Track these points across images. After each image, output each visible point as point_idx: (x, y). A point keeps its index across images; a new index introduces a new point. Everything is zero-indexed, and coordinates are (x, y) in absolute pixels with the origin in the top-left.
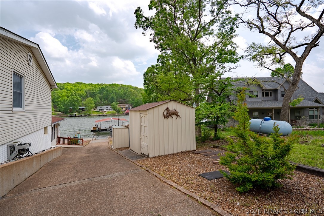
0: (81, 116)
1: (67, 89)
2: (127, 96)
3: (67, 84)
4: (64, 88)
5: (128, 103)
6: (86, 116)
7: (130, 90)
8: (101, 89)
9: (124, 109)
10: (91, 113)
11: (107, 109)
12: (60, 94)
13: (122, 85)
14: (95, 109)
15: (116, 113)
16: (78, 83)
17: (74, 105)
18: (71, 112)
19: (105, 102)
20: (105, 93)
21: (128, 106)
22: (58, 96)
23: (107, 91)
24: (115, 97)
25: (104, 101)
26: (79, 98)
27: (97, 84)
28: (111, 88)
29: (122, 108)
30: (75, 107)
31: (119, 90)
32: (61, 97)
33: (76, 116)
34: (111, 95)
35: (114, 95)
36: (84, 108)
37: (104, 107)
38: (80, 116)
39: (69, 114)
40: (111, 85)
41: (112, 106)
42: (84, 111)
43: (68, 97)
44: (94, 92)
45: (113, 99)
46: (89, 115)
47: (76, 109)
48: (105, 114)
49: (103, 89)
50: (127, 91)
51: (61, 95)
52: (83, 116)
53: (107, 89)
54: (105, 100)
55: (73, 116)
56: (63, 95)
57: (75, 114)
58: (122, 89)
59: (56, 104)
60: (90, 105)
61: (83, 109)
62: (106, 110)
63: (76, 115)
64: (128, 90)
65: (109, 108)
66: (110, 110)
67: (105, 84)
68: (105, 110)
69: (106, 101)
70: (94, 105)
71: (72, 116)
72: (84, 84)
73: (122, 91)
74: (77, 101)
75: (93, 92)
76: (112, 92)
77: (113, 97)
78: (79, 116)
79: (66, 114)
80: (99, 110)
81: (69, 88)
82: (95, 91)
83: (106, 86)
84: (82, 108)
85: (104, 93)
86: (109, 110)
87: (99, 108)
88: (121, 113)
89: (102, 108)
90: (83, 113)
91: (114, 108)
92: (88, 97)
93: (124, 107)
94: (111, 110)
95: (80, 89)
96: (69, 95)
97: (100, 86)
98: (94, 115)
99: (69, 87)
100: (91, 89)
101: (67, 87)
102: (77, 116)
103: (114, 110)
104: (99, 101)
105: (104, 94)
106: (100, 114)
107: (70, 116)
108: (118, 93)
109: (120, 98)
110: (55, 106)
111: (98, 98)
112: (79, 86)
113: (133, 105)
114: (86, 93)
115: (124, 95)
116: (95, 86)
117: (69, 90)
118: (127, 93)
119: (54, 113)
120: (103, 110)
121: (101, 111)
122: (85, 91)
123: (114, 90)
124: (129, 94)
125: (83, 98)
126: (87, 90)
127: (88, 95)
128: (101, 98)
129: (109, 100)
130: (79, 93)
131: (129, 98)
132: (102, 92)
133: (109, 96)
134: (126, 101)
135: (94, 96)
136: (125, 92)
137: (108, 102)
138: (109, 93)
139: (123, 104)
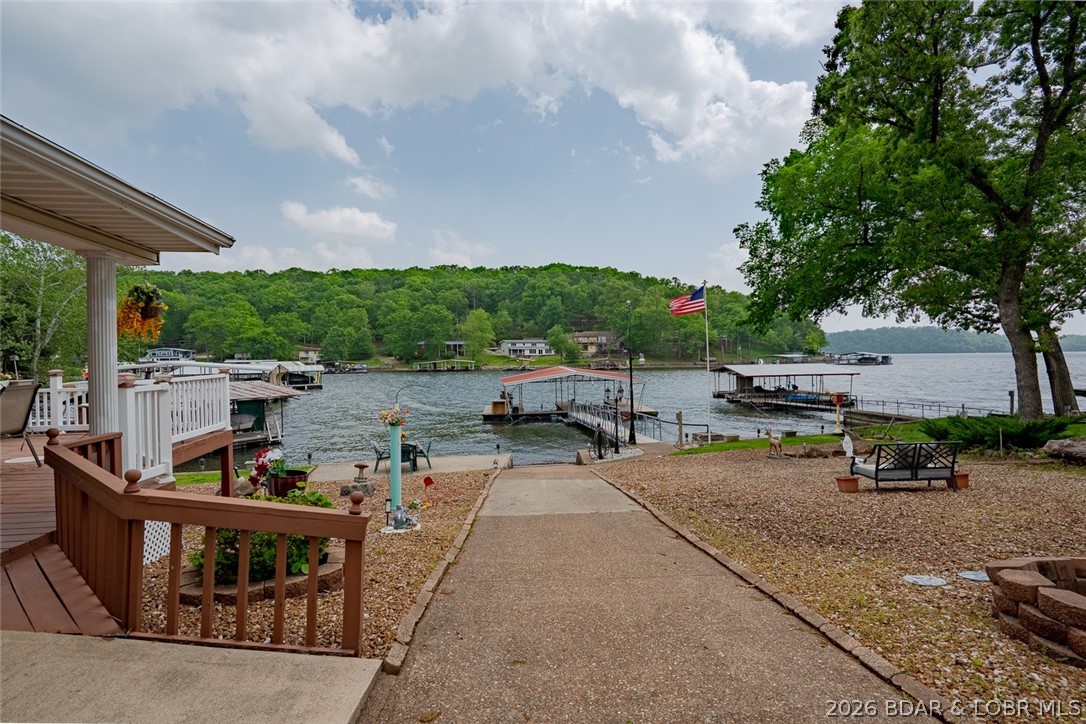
0: (452, 370)
1: (411, 286)
2: (602, 306)
3: (413, 271)
4: (402, 285)
5: (604, 330)
6: (466, 370)
7: (613, 282)
8: (516, 284)
9: (592, 350)
10: (481, 361)
11: (533, 348)
12: (391, 302)
13: (581, 268)
15: (564, 363)
16: (444, 267)
17: (429, 334)
18: (419, 358)
19: (526, 325)
20: (528, 297)
21: (604, 338)
22: (387, 307)
23: (533, 288)
24: (561, 308)
26: (445, 312)
27: (502, 269)
28: (548, 279)
29: (585, 347)
30: (435, 342)
31: (571, 284)
32: (394, 311)
33: (436, 371)
34: (548, 302)
35: (556, 301)
36: (460, 346)
37: (523, 341)
38: (449, 370)
39: (417, 366)
40: (546, 268)
41: (551, 339)
42: (461, 354)
43: (414, 309)
44: (492, 295)
45: (553, 314)
46: (478, 369)
47: (436, 346)
48: (528, 367)
49: (521, 283)
50: (601, 288)
51: (394, 305)
52: (458, 371)
53: (533, 282)
54: (527, 320)
55: (426, 371)
56: (400, 305)
57: (435, 364)
58: (583, 282)
59: (381, 331)
60: (479, 334)
61: (458, 351)
62: (531, 351)
63: (435, 367)
64: (604, 285)
65: (541, 345)
66: (544, 353)
67: (526, 269)
68: (527, 353)
69: (532, 322)
70: (491, 336)
71: (423, 371)
72: (463, 269)
73: (581, 289)
74: (441, 320)
75: (488, 292)
76: (549, 292)
77: (556, 308)
78: (445, 371)
79: (407, 362)
80: (507, 353)
81: (418, 282)
82: (494, 291)
83: (532, 272)
84: (455, 346)
85: (524, 294)
86: (540, 352)
87: (506, 346)
88: (583, 363)
89: (519, 346)
90: (458, 361)
91: (557, 346)
92: (471, 307)
93: (592, 344)
94: (547, 351)
95: (451, 285)
96: (418, 304)
97: (510, 275)
98: (491, 367)
99: (417, 280)
100: (483, 285)
101: (413, 278)
102: (440, 371)
103: (558, 352)
104: (507, 322)
105: (524, 300)
106: (511, 367)
107: (420, 371)
108: (570, 294)
109: (576, 313)
110: (378, 339)
111: (505, 313)
112: (446, 277)
113: (623, 334)
114: (469, 296)
115: (590, 302)
116: (494, 273)
117: (417, 290)
118: (601, 294)
119: (373, 360)
120: (520, 351)
121: (513, 356)
122: (465, 291)
123: (557, 284)
124: (609, 299)
125: (460, 311)
126: (472, 288)
127: (475, 302)
128: (513, 313)
129: (539, 318)
130: (445, 298)
131: (610, 312)
132: (517, 293)
133: (540, 306)
134: (597, 323)
135: (492, 309)
136: (594, 292)
137: (536, 327)
138: (542, 295)
139: (588, 333)
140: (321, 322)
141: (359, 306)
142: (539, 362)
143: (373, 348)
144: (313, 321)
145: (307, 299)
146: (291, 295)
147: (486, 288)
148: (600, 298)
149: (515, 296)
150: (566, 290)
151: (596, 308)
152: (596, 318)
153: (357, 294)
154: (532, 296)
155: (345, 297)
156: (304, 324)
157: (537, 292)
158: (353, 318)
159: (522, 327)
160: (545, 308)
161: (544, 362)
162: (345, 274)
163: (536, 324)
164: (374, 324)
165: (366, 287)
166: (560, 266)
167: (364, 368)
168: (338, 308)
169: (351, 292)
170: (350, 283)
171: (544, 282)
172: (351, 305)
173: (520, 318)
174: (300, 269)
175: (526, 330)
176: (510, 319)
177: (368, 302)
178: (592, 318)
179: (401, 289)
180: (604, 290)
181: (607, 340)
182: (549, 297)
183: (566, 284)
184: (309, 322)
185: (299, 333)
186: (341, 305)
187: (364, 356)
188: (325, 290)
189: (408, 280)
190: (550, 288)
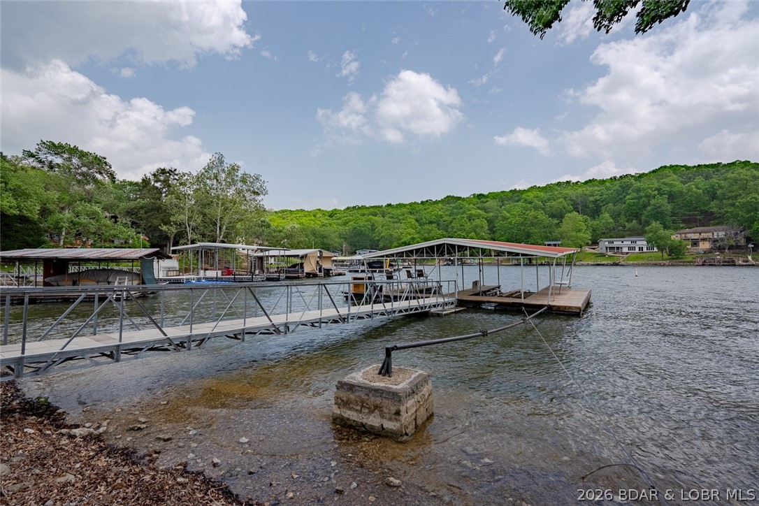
1: (526, 200)
2: (721, 200)
3: (533, 190)
5: (723, 225)
8: (619, 188)
11: (633, 245)
12: (505, 213)
13: (700, 166)
14: (594, 249)
15: (666, 260)
16: (559, 184)
20: (633, 199)
21: (721, 233)
22: (502, 216)
23: (638, 190)
24: (667, 206)
25: (627, 224)
27: (611, 178)
28: (656, 181)
29: (696, 242)
31: (684, 183)
32: (508, 219)
34: (653, 202)
35: (663, 201)
37: (622, 239)
40: (655, 171)
41: (650, 235)
44: (597, 200)
45: (658, 213)
48: (622, 263)
49: (626, 188)
51: (508, 215)
53: (639, 184)
54: (629, 221)
56: (513, 215)
58: (699, 179)
60: (574, 234)
62: (630, 248)
65: (642, 243)
66: (645, 250)
67: (636, 175)
68: (625, 250)
69: (634, 222)
70: (590, 236)
72: (576, 183)
73: (698, 186)
75: (592, 199)
76: (656, 192)
77: (659, 207)
80: (604, 251)
82: (598, 197)
85: (628, 197)
86: (641, 249)
87: (604, 243)
88: (690, 260)
89: (617, 243)
91: (660, 244)
93: (704, 240)
94: (648, 248)
95: (559, 196)
97: (617, 183)
98: (585, 262)
99: (531, 195)
100: (587, 192)
103: (661, 249)
104: (609, 224)
105: (628, 202)
106: (607, 262)
108: (681, 193)
109: (687, 210)
111: (607, 215)
112: (556, 190)
113: (748, 228)
114: (574, 203)
115: (707, 198)
116: (602, 182)
117: (529, 202)
118: (721, 188)
120: (618, 248)
121: (610, 254)
122: (571, 200)
123: (666, 184)
126: (577, 197)
127: (579, 207)
128: (615, 216)
129: (643, 217)
130: (551, 207)
131: (731, 205)
132: (621, 197)
133: (645, 207)
134: (715, 218)
135: (595, 212)
136: (712, 187)
137: (639, 227)
138: (647, 196)
139: (700, 229)
141: (483, 218)
142: (637, 258)
145: (450, 216)
146: (440, 213)
147: (590, 196)
149: (617, 200)
150: (676, 189)
151: (714, 203)
152: (713, 214)
153: (484, 209)
154: (636, 198)
155: (473, 212)
157: (642, 194)
158: (476, 226)
159: (625, 227)
160: (649, 208)
161: (643, 258)
163: (641, 223)
164: (492, 230)
165: (491, 203)
166: (674, 168)
168: (467, 220)
169: (479, 208)
170: (482, 202)
171: (650, 184)
172: (478, 216)
173: (623, 220)
175: (628, 231)
176: (611, 220)
177: (491, 214)
178: (705, 213)
179: (517, 203)
180: (725, 183)
181: (724, 235)
182: (654, 197)
183: (677, 183)
186: (470, 218)
188: (461, 208)
189: (524, 196)
190: (656, 189)
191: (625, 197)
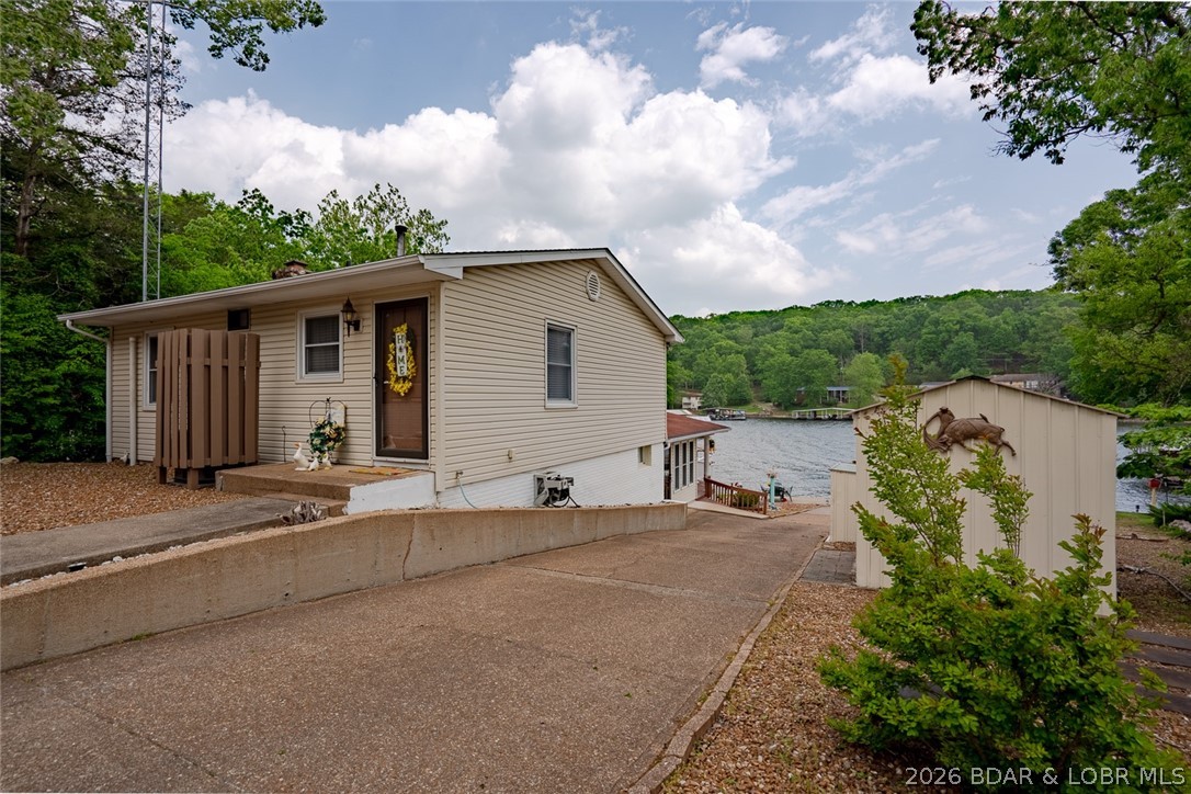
0: (833, 419)
1: (790, 328)
2: (1033, 341)
3: (792, 311)
4: (780, 327)
5: (1036, 372)
6: (849, 418)
8: (913, 319)
12: (769, 346)
16: (827, 304)
17: (809, 381)
18: (799, 405)
19: (925, 367)
20: (929, 334)
21: (1035, 383)
22: (765, 351)
23: (936, 323)
24: (973, 346)
25: (923, 365)
26: (827, 357)
27: (896, 301)
28: (956, 311)
30: (816, 388)
31: (991, 315)
32: (772, 356)
33: (817, 419)
34: (956, 340)
35: (967, 338)
36: (844, 392)
38: (830, 419)
39: (795, 414)
40: (955, 297)
42: (845, 401)
43: (793, 353)
44: (884, 333)
45: (960, 352)
47: (816, 393)
49: (920, 318)
50: (1034, 318)
51: (773, 349)
52: (839, 420)
53: (936, 315)
54: (927, 362)
55: (805, 419)
56: (778, 350)
57: (814, 412)
58: (1008, 311)
59: (760, 377)
60: (866, 379)
61: (841, 397)
63: (815, 415)
64: (1038, 314)
67: (928, 299)
69: (933, 363)
70: (878, 380)
71: (802, 420)
72: (850, 303)
73: (1006, 320)
74: (823, 365)
75: (878, 330)
76: (958, 327)
77: (965, 347)
78: (825, 420)
79: (786, 409)
81: (798, 323)
82: (885, 329)
83: (936, 302)
84: (838, 392)
90: (841, 409)
92: (858, 348)
95: (834, 324)
96: (797, 346)
97: (907, 308)
99: (796, 321)
100: (872, 322)
101: (792, 319)
102: (821, 419)
105: (924, 337)
107: (799, 419)
108: (987, 328)
109: (995, 351)
110: (757, 384)
112: (829, 316)
113: (1065, 378)
114: (856, 336)
115: (1017, 336)
116: (887, 306)
117: (796, 332)
118: (1033, 326)
119: (751, 406)
122: (851, 331)
123: (969, 317)
124: (1046, 331)
125: (842, 353)
126: (859, 326)
127: (862, 341)
128: (910, 353)
129: (943, 359)
130: (828, 340)
131: (1047, 349)
132: (915, 329)
133: (944, 344)
134: (1027, 362)
135: (882, 348)
136: (1023, 323)
137: (940, 369)
138: (947, 331)
139: (1011, 376)
140: (702, 369)
141: (738, 352)
143: (751, 393)
144: (695, 368)
147: (876, 326)
148: (1032, 331)
149: (911, 333)
150: (981, 324)
151: (1025, 344)
152: (1025, 357)
153: (735, 338)
154: (934, 333)
155: (724, 343)
156: (686, 372)
157: (941, 328)
158: (732, 364)
159: (922, 368)
160: (951, 347)
162: (723, 318)
163: (939, 365)
164: (752, 370)
165: (744, 331)
166: (976, 293)
167: (742, 415)
168: (717, 355)
169: (729, 338)
170: (728, 328)
171: (950, 315)
172: (730, 351)
173: (918, 360)
174: (682, 316)
175: (924, 374)
177: (746, 347)
178: (1016, 356)
179: (779, 333)
180: (1038, 321)
181: (1039, 385)
182: (957, 332)
183: (981, 316)
184: (691, 369)
185: (682, 380)
186: (721, 352)
187: (742, 402)
188: (704, 337)
189: (787, 322)
190: (958, 322)
191: (919, 329)
